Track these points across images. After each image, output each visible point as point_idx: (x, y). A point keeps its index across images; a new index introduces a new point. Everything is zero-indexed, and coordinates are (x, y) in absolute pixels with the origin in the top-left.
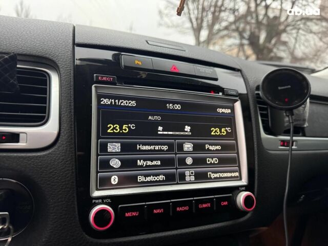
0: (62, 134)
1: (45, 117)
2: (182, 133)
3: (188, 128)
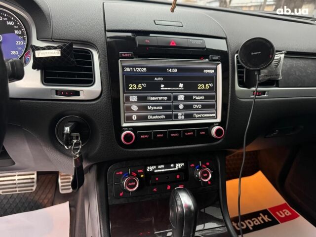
0: (103, 91)
1: (92, 80)
2: (177, 89)
3: (181, 85)
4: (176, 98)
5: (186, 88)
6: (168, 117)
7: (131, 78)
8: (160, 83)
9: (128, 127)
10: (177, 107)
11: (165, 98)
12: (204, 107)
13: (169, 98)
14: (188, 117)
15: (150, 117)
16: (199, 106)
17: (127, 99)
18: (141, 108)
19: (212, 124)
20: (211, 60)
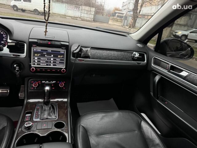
0: (27, 56)
2: (51, 56)
3: (52, 56)
4: (50, 59)
5: (54, 56)
6: (47, 65)
7: (35, 52)
8: (45, 54)
9: (33, 67)
10: (50, 62)
11: (47, 59)
12: (60, 63)
13: (48, 59)
14: (54, 65)
15: (41, 64)
16: (58, 62)
17: (34, 58)
18: (38, 61)
19: (62, 68)
20: (62, 49)
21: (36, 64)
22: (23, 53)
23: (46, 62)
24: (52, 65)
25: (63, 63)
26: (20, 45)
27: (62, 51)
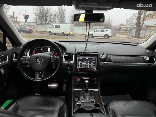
0: (74, 62)
3: (88, 61)
5: (89, 62)
6: (86, 67)
7: (79, 60)
8: (84, 61)
9: (78, 68)
10: (87, 65)
11: (85, 63)
12: (93, 65)
14: (90, 67)
15: (82, 67)
17: (78, 63)
18: (81, 65)
19: (94, 69)
20: (94, 57)
21: (79, 67)
22: (72, 60)
23: (85, 65)
24: (88, 67)
25: (95, 65)
26: (70, 56)
27: (94, 58)
